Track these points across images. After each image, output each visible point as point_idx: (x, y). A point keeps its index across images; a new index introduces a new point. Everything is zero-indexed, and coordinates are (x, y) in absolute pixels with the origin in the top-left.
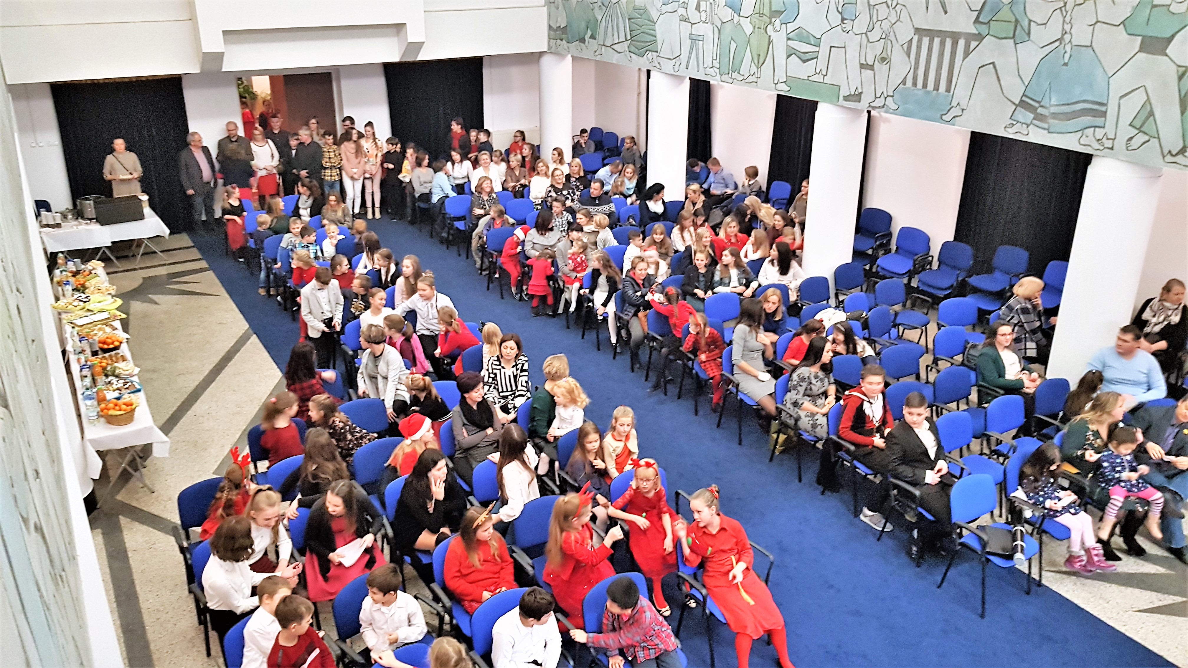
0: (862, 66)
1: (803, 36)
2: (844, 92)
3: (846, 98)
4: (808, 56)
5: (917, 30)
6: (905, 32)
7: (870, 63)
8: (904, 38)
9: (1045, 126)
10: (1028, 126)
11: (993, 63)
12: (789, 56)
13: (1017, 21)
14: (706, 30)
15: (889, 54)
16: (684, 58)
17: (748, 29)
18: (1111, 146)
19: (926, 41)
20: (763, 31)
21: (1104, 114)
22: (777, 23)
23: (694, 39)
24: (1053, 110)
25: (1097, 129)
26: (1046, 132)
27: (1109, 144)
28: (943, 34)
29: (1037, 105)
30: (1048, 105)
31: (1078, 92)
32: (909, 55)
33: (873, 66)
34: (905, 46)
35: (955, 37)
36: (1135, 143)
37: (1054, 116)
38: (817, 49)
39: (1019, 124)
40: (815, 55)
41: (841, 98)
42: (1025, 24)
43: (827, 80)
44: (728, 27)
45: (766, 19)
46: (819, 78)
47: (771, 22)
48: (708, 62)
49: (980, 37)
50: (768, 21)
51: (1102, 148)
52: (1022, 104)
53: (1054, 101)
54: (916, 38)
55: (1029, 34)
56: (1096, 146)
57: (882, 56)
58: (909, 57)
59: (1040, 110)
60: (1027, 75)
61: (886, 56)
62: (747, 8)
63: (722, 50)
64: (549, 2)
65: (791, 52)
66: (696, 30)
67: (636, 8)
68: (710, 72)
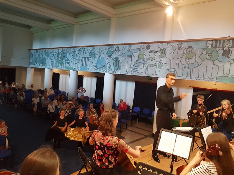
0: (76, 64)
1: (68, 60)
2: (73, 68)
3: (74, 69)
4: (68, 63)
5: (83, 57)
6: (81, 58)
8: (81, 59)
14: (54, 60)
15: (79, 61)
16: (50, 65)
17: (60, 59)
19: (84, 59)
21: (105, 67)
22: (64, 58)
23: (52, 62)
28: (86, 57)
31: (102, 64)
32: (81, 61)
35: (87, 58)
37: (100, 68)
46: (70, 66)
49: (90, 57)
52: (96, 67)
62: (60, 56)
63: (56, 64)
64: (29, 58)
65: (66, 63)
66: (52, 61)
67: (43, 58)
68: (54, 67)
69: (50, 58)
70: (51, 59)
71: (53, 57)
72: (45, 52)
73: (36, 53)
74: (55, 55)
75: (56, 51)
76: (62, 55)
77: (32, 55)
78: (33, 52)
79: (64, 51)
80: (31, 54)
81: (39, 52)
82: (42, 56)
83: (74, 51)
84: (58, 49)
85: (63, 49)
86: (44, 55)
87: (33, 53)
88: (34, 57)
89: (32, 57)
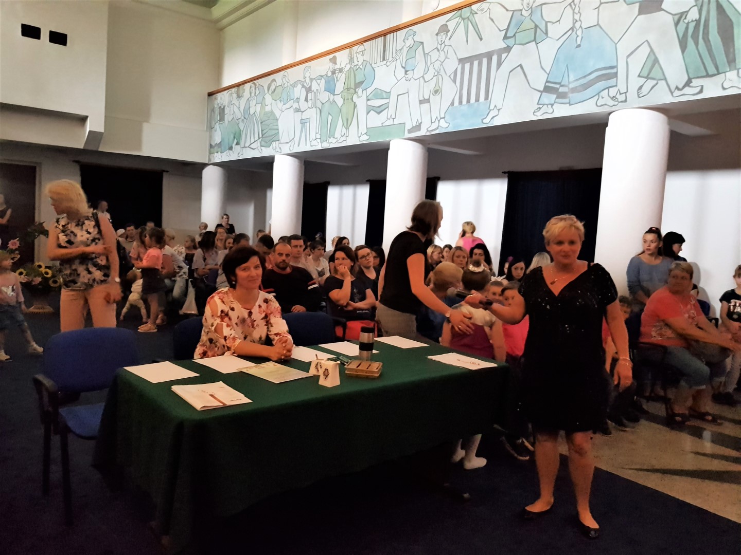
1: (378, 94)
2: (409, 126)
3: (410, 131)
4: (382, 108)
6: (452, 65)
7: (426, 97)
8: (450, 71)
9: (567, 100)
10: (552, 105)
11: (520, 66)
12: (368, 113)
13: (536, 26)
14: (312, 114)
15: (440, 85)
16: (297, 139)
17: (339, 101)
18: (624, 99)
20: (350, 100)
21: (615, 75)
22: (360, 91)
23: (303, 122)
24: (571, 86)
25: (610, 89)
26: (568, 105)
27: (622, 98)
28: (479, 57)
29: (557, 86)
30: (567, 83)
32: (454, 81)
33: (429, 99)
34: (452, 76)
35: (489, 55)
36: (645, 90)
37: (574, 90)
38: (388, 101)
39: (545, 106)
40: (386, 106)
41: (406, 132)
42: (543, 26)
43: (396, 122)
44: (327, 105)
45: (352, 91)
46: (390, 122)
47: (356, 92)
48: (313, 136)
49: (508, 49)
50: (353, 91)
51: (616, 103)
52: (547, 89)
53: (572, 78)
54: (460, 67)
55: (546, 33)
56: (611, 103)
57: (435, 89)
58: (455, 83)
59: (561, 90)
60: (547, 65)
61: (438, 88)
62: (340, 87)
63: (322, 125)
64: (211, 128)
65: (370, 109)
66: (305, 116)
67: (266, 114)
68: (314, 143)
69: (296, 105)
70: (298, 110)
71: (306, 100)
72: (273, 87)
73: (235, 101)
74: (315, 87)
75: (323, 66)
76: (348, 78)
77: (222, 110)
78: (222, 99)
79: (360, 58)
80: (217, 111)
81: (246, 94)
82: (259, 106)
83: (409, 42)
84: (331, 56)
85: (355, 48)
86: (268, 98)
87: (226, 103)
88: (228, 118)
89: (222, 119)
